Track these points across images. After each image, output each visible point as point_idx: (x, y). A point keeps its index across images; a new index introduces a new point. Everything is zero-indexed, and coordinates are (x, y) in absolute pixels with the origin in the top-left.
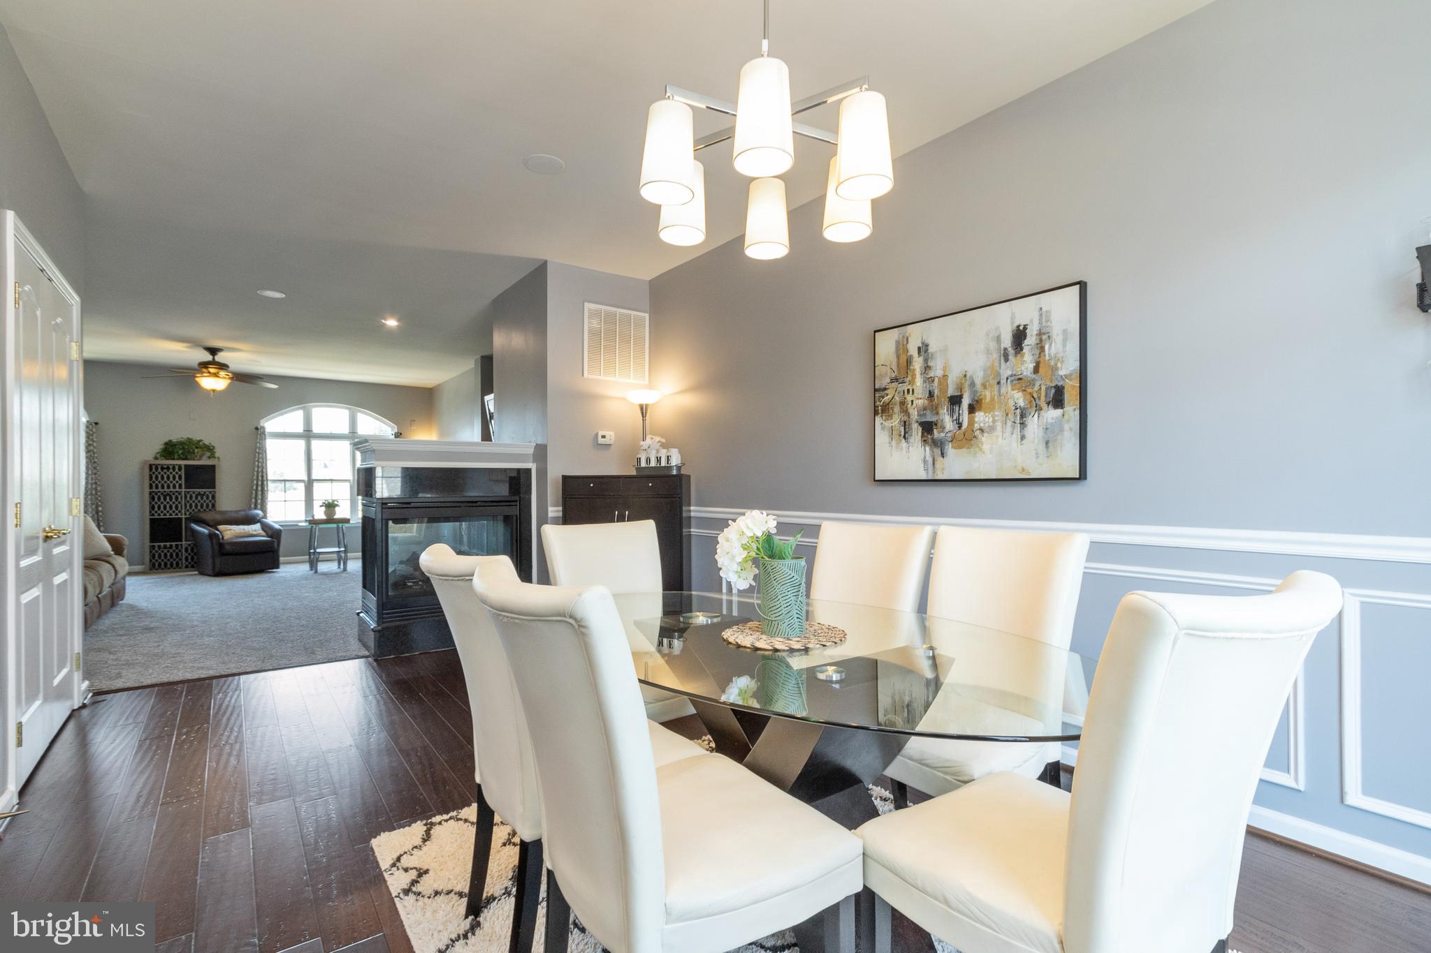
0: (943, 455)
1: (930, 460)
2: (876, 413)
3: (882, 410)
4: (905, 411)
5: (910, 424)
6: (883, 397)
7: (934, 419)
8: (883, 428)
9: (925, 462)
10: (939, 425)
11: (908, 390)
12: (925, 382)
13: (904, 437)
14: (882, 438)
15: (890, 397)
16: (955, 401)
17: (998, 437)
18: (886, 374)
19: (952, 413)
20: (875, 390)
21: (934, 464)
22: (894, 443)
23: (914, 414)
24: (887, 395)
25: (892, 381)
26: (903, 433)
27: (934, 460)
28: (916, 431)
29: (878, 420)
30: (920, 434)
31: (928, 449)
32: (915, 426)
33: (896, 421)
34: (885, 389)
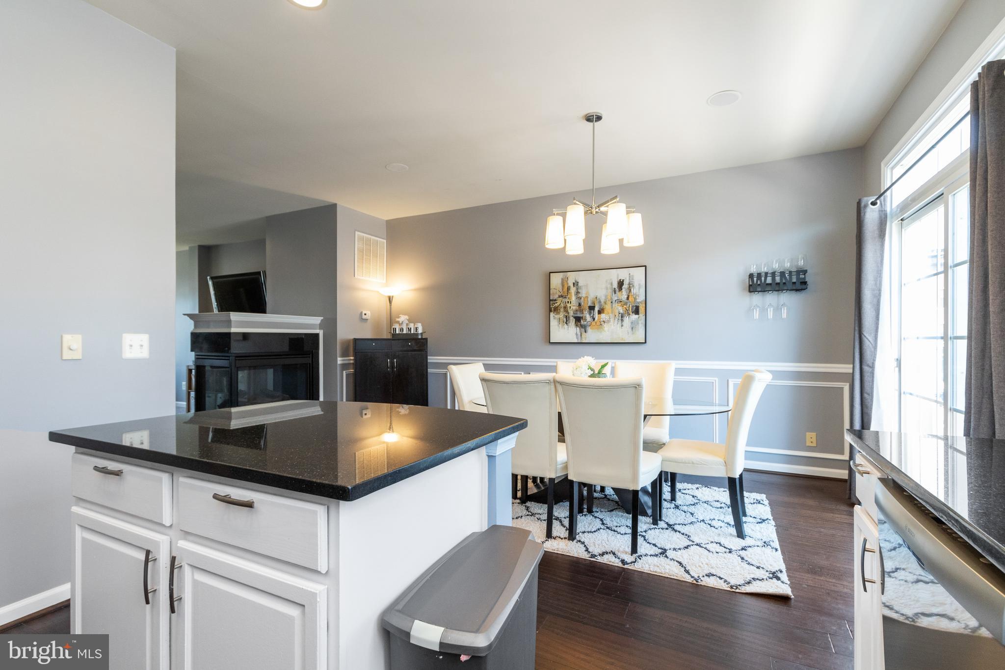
0: (585, 332)
1: (579, 334)
2: (550, 311)
3: (554, 310)
4: (567, 312)
5: (569, 317)
6: (555, 304)
7: (581, 315)
8: (555, 318)
9: (577, 334)
10: (584, 318)
11: (568, 302)
12: (576, 299)
13: (566, 323)
14: (554, 323)
15: (558, 304)
16: (592, 308)
17: (611, 325)
18: (556, 293)
19: (590, 313)
20: (550, 300)
21: (581, 335)
22: (560, 325)
23: (571, 313)
24: (557, 303)
25: (559, 297)
26: (565, 321)
27: (581, 334)
28: (572, 321)
29: (552, 314)
30: (574, 322)
31: (578, 328)
32: (572, 318)
33: (562, 315)
34: (556, 300)
